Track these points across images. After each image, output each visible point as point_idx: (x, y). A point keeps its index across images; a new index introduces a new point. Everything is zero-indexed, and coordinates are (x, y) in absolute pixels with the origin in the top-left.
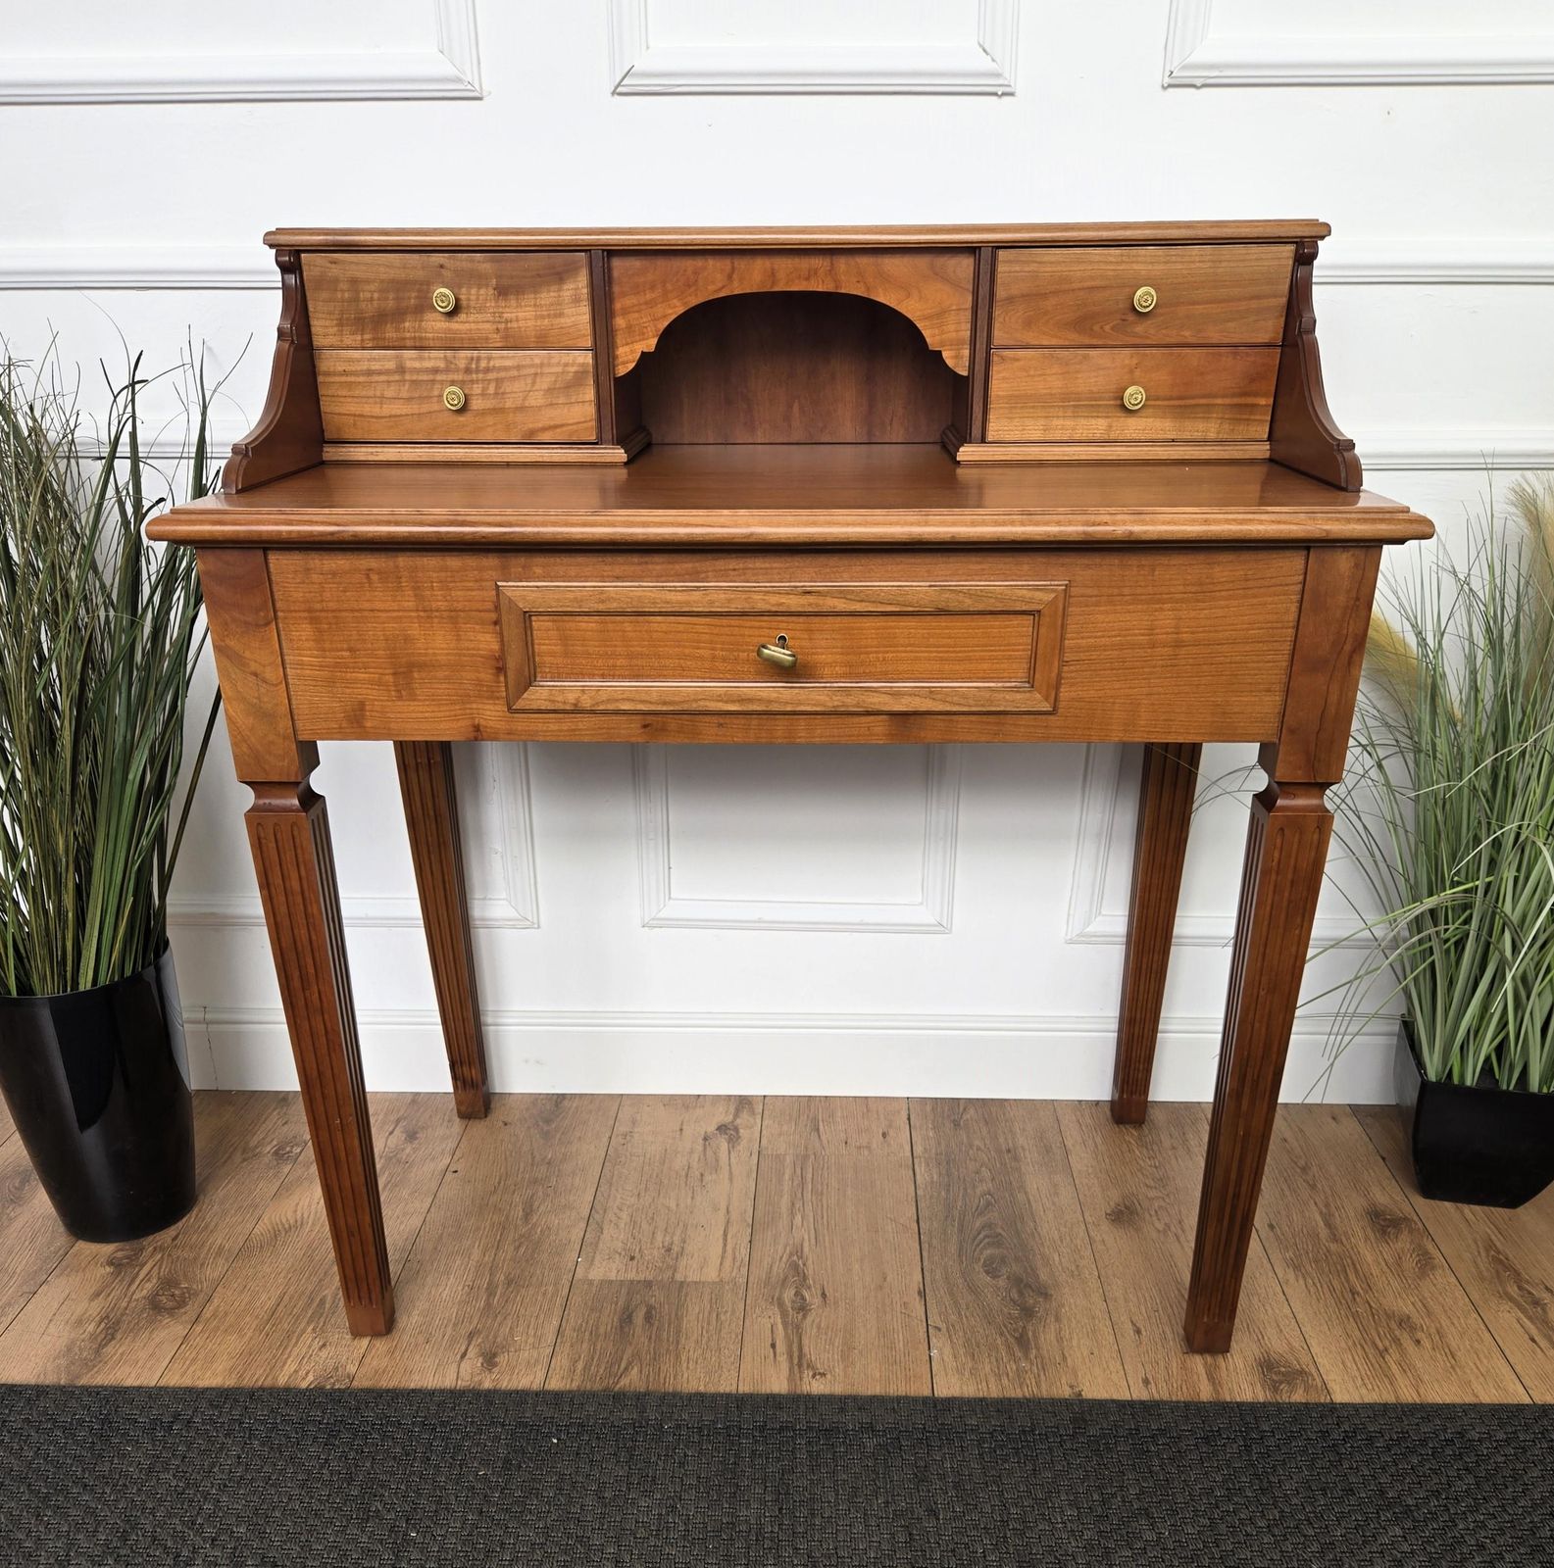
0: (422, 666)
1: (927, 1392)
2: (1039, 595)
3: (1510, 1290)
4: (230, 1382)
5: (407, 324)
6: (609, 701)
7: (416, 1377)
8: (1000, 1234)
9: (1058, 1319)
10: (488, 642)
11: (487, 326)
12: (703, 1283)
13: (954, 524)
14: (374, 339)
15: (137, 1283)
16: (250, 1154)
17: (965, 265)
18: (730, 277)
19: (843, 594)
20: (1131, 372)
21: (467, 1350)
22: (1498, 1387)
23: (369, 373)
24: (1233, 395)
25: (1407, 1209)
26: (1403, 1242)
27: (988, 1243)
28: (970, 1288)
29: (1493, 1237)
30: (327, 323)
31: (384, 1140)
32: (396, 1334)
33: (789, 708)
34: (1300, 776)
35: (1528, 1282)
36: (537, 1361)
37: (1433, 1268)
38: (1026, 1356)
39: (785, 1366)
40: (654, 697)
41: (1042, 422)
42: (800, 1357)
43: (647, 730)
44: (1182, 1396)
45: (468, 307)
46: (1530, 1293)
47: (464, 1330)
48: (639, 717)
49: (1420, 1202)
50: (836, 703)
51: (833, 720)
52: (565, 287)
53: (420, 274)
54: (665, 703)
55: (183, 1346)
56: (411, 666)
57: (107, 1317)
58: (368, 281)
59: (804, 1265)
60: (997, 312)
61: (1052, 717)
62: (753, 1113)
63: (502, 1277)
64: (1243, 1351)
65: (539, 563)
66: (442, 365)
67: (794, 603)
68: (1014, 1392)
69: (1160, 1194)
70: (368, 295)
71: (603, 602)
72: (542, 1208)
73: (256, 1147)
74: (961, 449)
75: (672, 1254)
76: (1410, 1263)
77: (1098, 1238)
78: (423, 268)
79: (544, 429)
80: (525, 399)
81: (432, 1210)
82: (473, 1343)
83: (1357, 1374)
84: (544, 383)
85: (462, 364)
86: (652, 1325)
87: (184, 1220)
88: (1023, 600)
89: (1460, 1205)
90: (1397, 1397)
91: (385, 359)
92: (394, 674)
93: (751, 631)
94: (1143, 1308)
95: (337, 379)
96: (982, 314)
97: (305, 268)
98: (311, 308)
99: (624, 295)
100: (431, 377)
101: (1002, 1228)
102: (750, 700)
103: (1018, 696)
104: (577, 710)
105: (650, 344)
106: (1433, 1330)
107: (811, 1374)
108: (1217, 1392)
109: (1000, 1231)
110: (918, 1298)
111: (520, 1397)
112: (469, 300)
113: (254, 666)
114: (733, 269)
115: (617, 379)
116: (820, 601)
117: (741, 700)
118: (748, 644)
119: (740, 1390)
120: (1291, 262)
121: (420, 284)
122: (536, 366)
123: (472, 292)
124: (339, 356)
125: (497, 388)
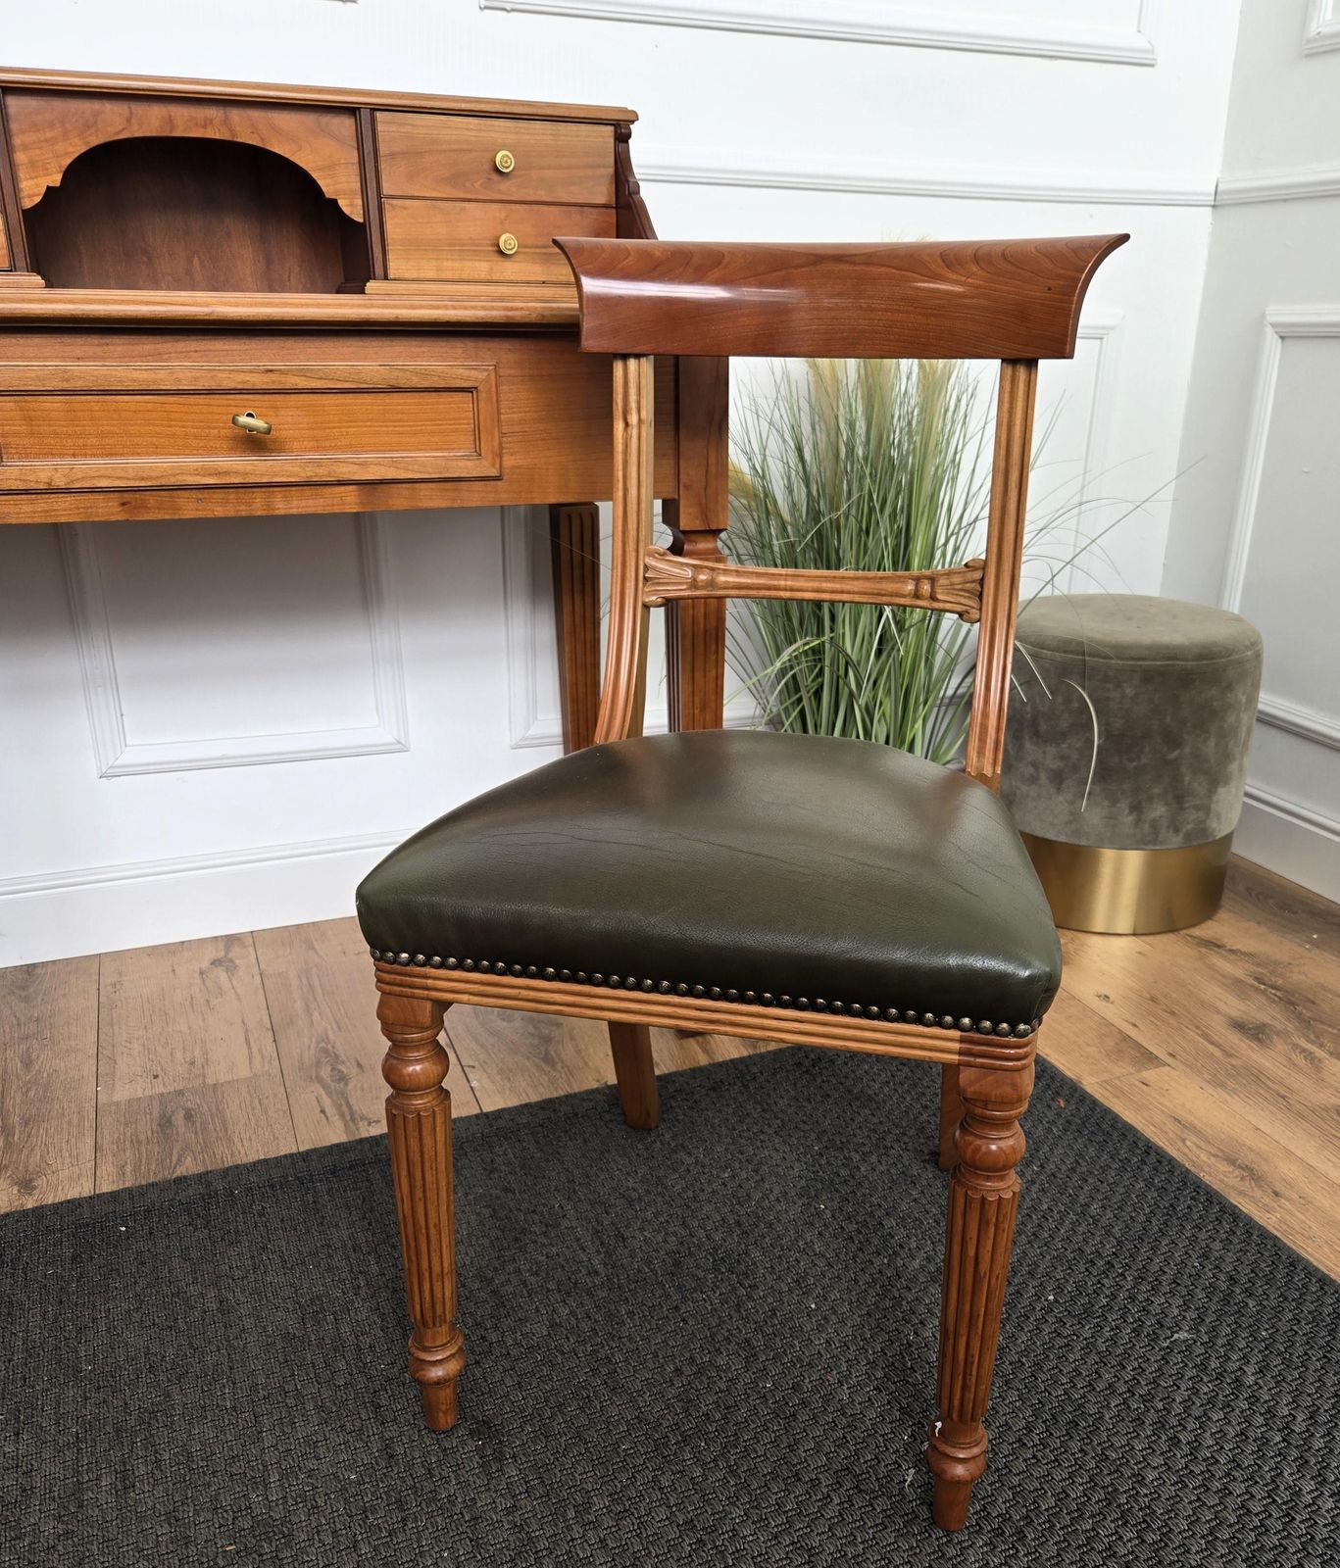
1: (476, 1112)
2: (474, 374)
6: (83, 479)
9: (572, 1039)
12: (238, 1080)
13: (395, 307)
17: (347, 125)
18: (129, 121)
19: (302, 372)
20: (502, 223)
28: (492, 1033)
33: (265, 480)
34: (698, 525)
36: (81, 1175)
38: (555, 1069)
39: (339, 1123)
40: (131, 474)
41: (434, 263)
42: (352, 1114)
43: (126, 507)
48: (116, 495)
50: (309, 474)
51: (308, 491)
54: (143, 479)
59: (333, 1047)
60: (383, 166)
61: (499, 483)
62: (243, 945)
67: (259, 381)
71: (67, 380)
72: (42, 1057)
74: (368, 284)
75: (197, 1065)
86: (194, 1123)
88: (461, 377)
93: (220, 410)
96: (371, 175)
99: (23, 132)
102: (227, 473)
103: (469, 464)
104: (51, 491)
105: (56, 180)
107: (366, 1124)
111: (74, 1204)
114: (131, 113)
115: (26, 212)
116: (283, 380)
117: (218, 474)
118: (217, 421)
119: (301, 1149)
120: (612, 140)
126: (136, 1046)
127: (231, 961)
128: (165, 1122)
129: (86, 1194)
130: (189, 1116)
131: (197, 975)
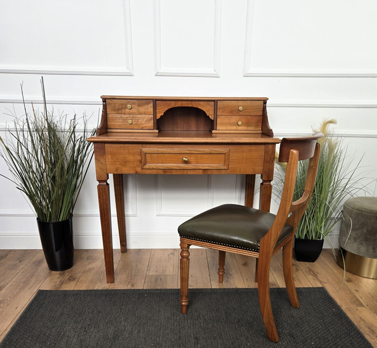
0: (128, 162)
1: (210, 288)
2: (225, 151)
5: (123, 110)
6: (158, 167)
7: (120, 288)
10: (139, 158)
11: (136, 111)
12: (170, 275)
13: (212, 140)
14: (117, 113)
15: (65, 276)
17: (213, 103)
18: (175, 104)
19: (195, 151)
20: (239, 120)
21: (128, 285)
22: (308, 285)
23: (116, 118)
24: (255, 123)
25: (295, 263)
26: (294, 267)
30: (110, 110)
32: (115, 283)
33: (187, 168)
34: (267, 179)
36: (141, 285)
40: (165, 167)
41: (225, 127)
43: (164, 172)
45: (133, 108)
47: (127, 282)
48: (163, 170)
50: (194, 168)
51: (194, 170)
52: (149, 105)
54: (167, 168)
55: (76, 285)
56: (126, 162)
58: (117, 104)
60: (218, 110)
61: (228, 170)
62: (177, 251)
63: (134, 275)
65: (148, 146)
66: (128, 117)
67: (188, 152)
70: (117, 106)
71: (158, 152)
72: (139, 265)
73: (83, 257)
74: (213, 131)
75: (164, 271)
76: (295, 270)
77: (240, 268)
78: (126, 102)
79: (145, 127)
81: (118, 266)
82: (129, 283)
83: (284, 284)
84: (145, 120)
85: (131, 117)
87: (72, 268)
88: (223, 152)
89: (304, 262)
91: (119, 116)
92: (124, 163)
93: (181, 156)
94: (248, 277)
95: (110, 119)
96: (216, 111)
97: (106, 101)
98: (107, 108)
99: (158, 106)
100: (126, 119)
102: (181, 167)
103: (223, 167)
104: (153, 169)
105: (162, 114)
106: (298, 279)
107: (190, 286)
110: (209, 276)
111: (139, 290)
112: (133, 107)
113: (101, 162)
114: (176, 103)
115: (157, 120)
116: (192, 152)
117: (179, 167)
118: (180, 158)
119: (178, 288)
120: (263, 103)
121: (125, 104)
122: (144, 117)
123: (134, 106)
124: (111, 115)
125: (137, 120)
126: (155, 266)
127: (174, 253)
128: (156, 280)
129: (142, 289)
130: (161, 279)
131: (167, 255)
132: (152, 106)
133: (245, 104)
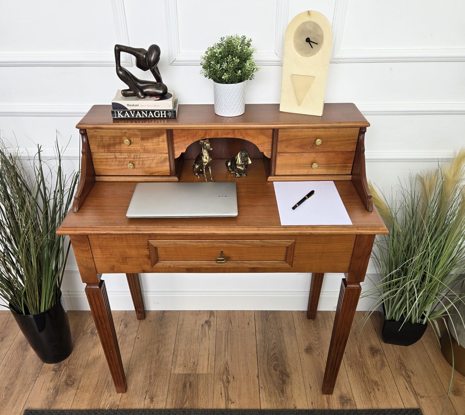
0: (129, 258)
1: (259, 408)
2: (288, 243)
3: (403, 373)
4: (89, 408)
5: (117, 147)
6: (177, 265)
7: (134, 405)
8: (278, 357)
9: (291, 384)
11: (139, 147)
12: (203, 374)
14: (107, 150)
15: (61, 377)
16: (85, 333)
18: (206, 134)
19: (237, 243)
20: (315, 158)
21: (146, 397)
22: (397, 403)
23: (107, 159)
24: (342, 164)
25: (380, 347)
26: (378, 358)
27: (274, 360)
28: (270, 374)
29: (401, 356)
30: (95, 146)
31: (119, 327)
32: (128, 392)
33: (224, 267)
35: (408, 370)
36: (163, 400)
37: (385, 366)
38: (283, 396)
39: (224, 400)
40: (189, 265)
41: (290, 170)
42: (228, 397)
43: (187, 270)
44: (320, 408)
45: (134, 143)
46: (408, 374)
47: (145, 391)
48: (186, 268)
49: (383, 344)
51: (235, 269)
52: (160, 138)
53: (120, 134)
54: (192, 266)
55: (76, 397)
56: (126, 258)
57: (55, 388)
58: (105, 136)
59: (228, 368)
60: (279, 144)
62: (214, 316)
63: (153, 373)
64: (336, 392)
65: (159, 236)
66: (127, 157)
67: (225, 245)
68: (280, 407)
69: (318, 343)
70: (106, 140)
71: (176, 245)
72: (161, 350)
73: (86, 330)
74: (269, 178)
75: (195, 365)
76: (379, 364)
77: (302, 358)
78: (120, 133)
79: (156, 172)
80: (150, 165)
81: (133, 351)
82: (147, 394)
83: (363, 400)
84: (155, 161)
85: (133, 157)
86: (191, 388)
87: (70, 355)
88: (284, 244)
89: (393, 345)
90: (372, 407)
91: (111, 155)
93: (214, 250)
94: (312, 380)
96: (275, 145)
97: (88, 133)
98: (90, 143)
99: (176, 139)
100: (124, 160)
101: (278, 355)
102: (214, 265)
103: (282, 264)
104: (170, 268)
105: (184, 151)
106: (383, 386)
107: (231, 402)
108: (329, 406)
109: (277, 356)
110: (257, 378)
111: (160, 412)
112: (133, 141)
114: (206, 132)
115: (176, 160)
116: (232, 245)
117: (211, 265)
118: (213, 253)
120: (359, 132)
121: (120, 137)
122: (153, 157)
123: (135, 139)
124: (98, 154)
125: (143, 162)
128: (185, 386)
129: (164, 408)
130: (190, 385)
131: (201, 327)
132: (166, 139)
133: (325, 133)
